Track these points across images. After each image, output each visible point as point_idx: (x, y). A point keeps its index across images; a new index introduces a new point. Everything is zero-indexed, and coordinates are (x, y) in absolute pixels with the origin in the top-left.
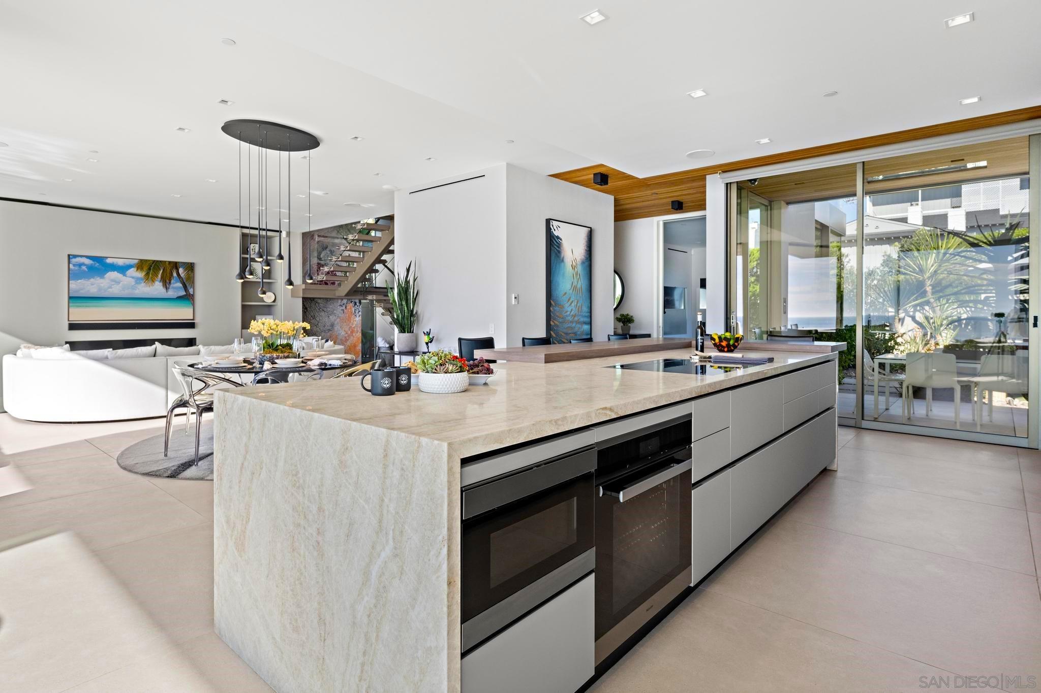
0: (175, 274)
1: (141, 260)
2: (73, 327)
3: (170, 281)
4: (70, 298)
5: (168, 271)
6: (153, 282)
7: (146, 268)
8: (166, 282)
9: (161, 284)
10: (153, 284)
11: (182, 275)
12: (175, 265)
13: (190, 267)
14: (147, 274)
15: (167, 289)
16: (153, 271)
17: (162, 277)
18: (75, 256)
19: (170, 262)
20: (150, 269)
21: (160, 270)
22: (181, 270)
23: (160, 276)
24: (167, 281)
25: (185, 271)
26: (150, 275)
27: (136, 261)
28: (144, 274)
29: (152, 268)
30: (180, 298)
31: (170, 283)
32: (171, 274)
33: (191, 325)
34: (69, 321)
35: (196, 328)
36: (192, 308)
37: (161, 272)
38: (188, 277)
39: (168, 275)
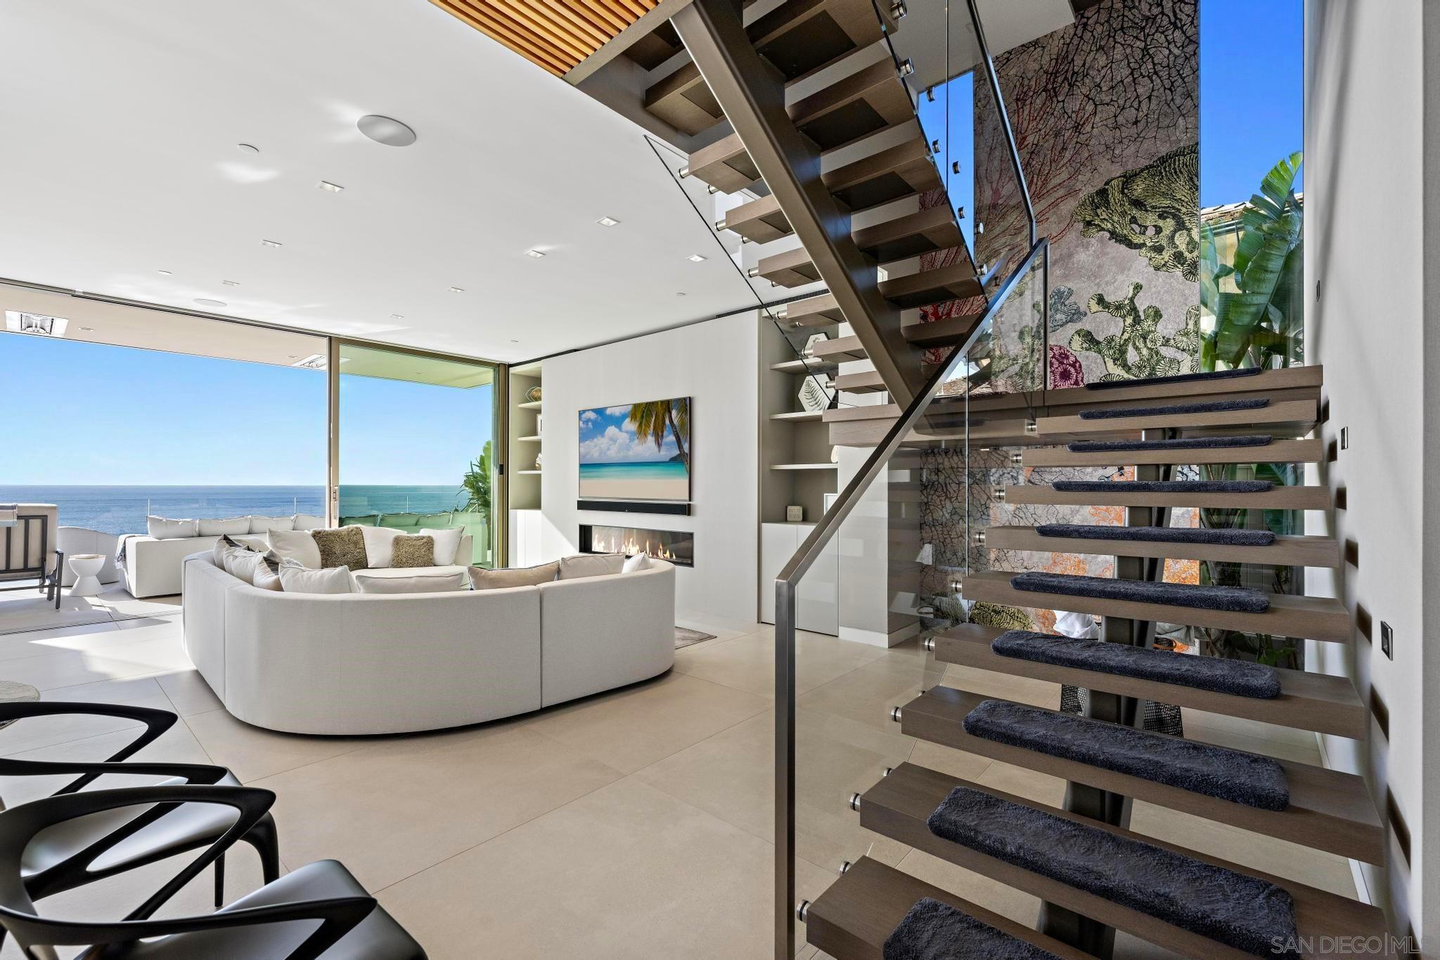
0: (667, 422)
1: (636, 405)
2: (583, 505)
3: (662, 432)
4: (581, 466)
5: (661, 416)
6: (646, 435)
7: (639, 416)
8: (658, 435)
9: (653, 439)
10: (646, 439)
11: (675, 422)
12: (667, 405)
13: (687, 407)
14: (640, 425)
15: (659, 445)
16: (646, 420)
17: (654, 428)
18: (584, 411)
19: (662, 402)
20: (642, 417)
21: (652, 417)
22: (674, 413)
23: (652, 427)
24: (660, 434)
25: (678, 414)
26: (643, 427)
27: (631, 407)
28: (637, 424)
29: (645, 415)
30: (674, 460)
31: (662, 436)
32: (664, 421)
33: (684, 510)
34: (580, 497)
35: (693, 515)
36: (687, 481)
37: (653, 420)
38: (682, 424)
39: (661, 423)
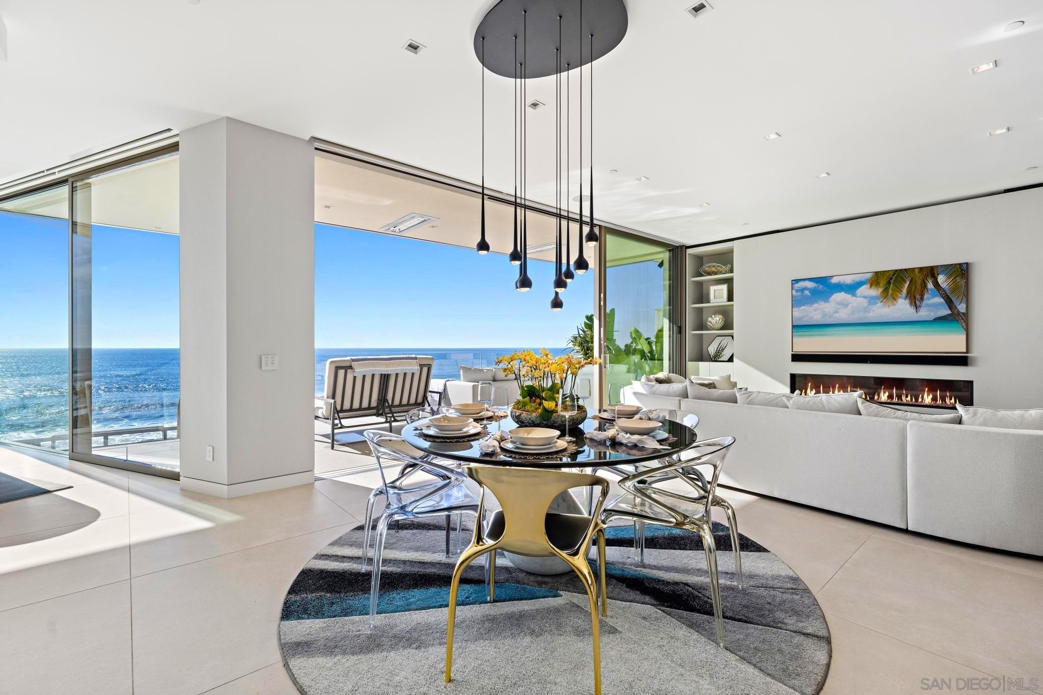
0: (930, 285)
1: (876, 273)
2: (796, 358)
3: (922, 295)
4: (793, 327)
5: (919, 282)
6: (895, 299)
7: (883, 282)
8: (916, 298)
9: (907, 301)
10: (895, 302)
11: (944, 285)
12: (931, 272)
13: (962, 272)
14: (886, 290)
15: (917, 307)
16: (894, 285)
17: (908, 292)
18: (797, 281)
19: (921, 269)
20: (889, 283)
21: (905, 282)
22: (941, 279)
23: (905, 291)
24: (918, 297)
25: (948, 278)
26: (890, 292)
27: (869, 276)
28: (880, 290)
29: (892, 281)
30: (941, 319)
31: (922, 299)
32: (924, 286)
33: (961, 361)
34: (792, 351)
35: (972, 365)
36: (964, 337)
37: (906, 285)
38: (955, 288)
39: (919, 287)
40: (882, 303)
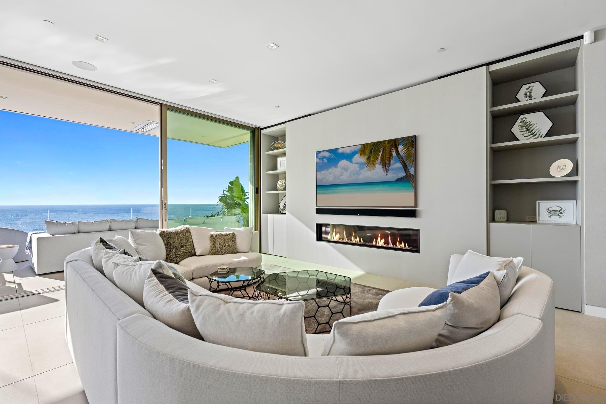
0: (394, 154)
1: (364, 145)
2: (319, 211)
3: (389, 162)
5: (388, 151)
6: (374, 165)
7: (367, 152)
8: (386, 165)
9: (381, 166)
10: (374, 167)
11: (402, 153)
12: (394, 143)
13: (412, 143)
14: (369, 158)
15: (386, 171)
16: (374, 154)
17: (382, 159)
18: (320, 152)
19: (389, 141)
20: (371, 152)
21: (380, 151)
22: (400, 148)
23: (380, 158)
24: (387, 163)
25: (404, 148)
26: (372, 159)
27: (360, 147)
28: (366, 158)
29: (373, 151)
30: (400, 180)
31: (389, 164)
32: (391, 154)
33: (411, 213)
34: (317, 206)
35: (419, 217)
36: (413, 193)
37: (381, 154)
38: (408, 155)
39: (388, 155)
40: (367, 168)
